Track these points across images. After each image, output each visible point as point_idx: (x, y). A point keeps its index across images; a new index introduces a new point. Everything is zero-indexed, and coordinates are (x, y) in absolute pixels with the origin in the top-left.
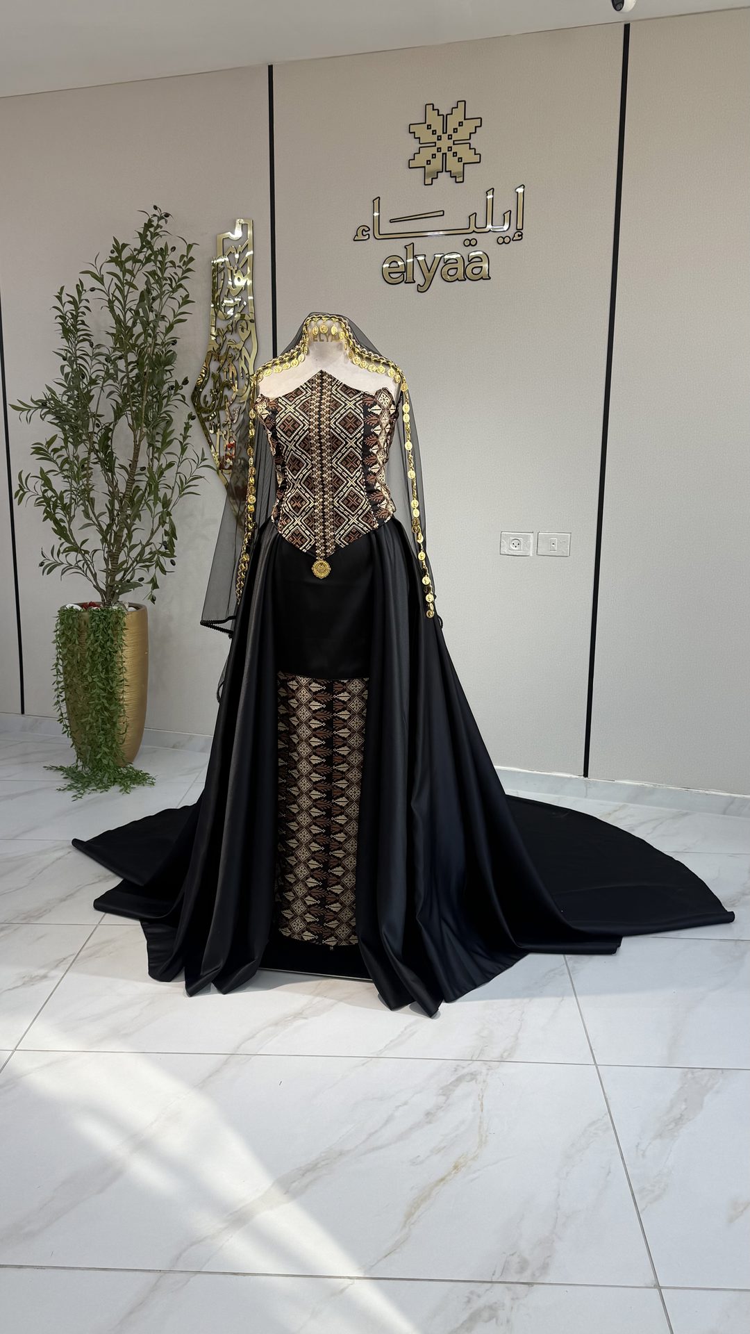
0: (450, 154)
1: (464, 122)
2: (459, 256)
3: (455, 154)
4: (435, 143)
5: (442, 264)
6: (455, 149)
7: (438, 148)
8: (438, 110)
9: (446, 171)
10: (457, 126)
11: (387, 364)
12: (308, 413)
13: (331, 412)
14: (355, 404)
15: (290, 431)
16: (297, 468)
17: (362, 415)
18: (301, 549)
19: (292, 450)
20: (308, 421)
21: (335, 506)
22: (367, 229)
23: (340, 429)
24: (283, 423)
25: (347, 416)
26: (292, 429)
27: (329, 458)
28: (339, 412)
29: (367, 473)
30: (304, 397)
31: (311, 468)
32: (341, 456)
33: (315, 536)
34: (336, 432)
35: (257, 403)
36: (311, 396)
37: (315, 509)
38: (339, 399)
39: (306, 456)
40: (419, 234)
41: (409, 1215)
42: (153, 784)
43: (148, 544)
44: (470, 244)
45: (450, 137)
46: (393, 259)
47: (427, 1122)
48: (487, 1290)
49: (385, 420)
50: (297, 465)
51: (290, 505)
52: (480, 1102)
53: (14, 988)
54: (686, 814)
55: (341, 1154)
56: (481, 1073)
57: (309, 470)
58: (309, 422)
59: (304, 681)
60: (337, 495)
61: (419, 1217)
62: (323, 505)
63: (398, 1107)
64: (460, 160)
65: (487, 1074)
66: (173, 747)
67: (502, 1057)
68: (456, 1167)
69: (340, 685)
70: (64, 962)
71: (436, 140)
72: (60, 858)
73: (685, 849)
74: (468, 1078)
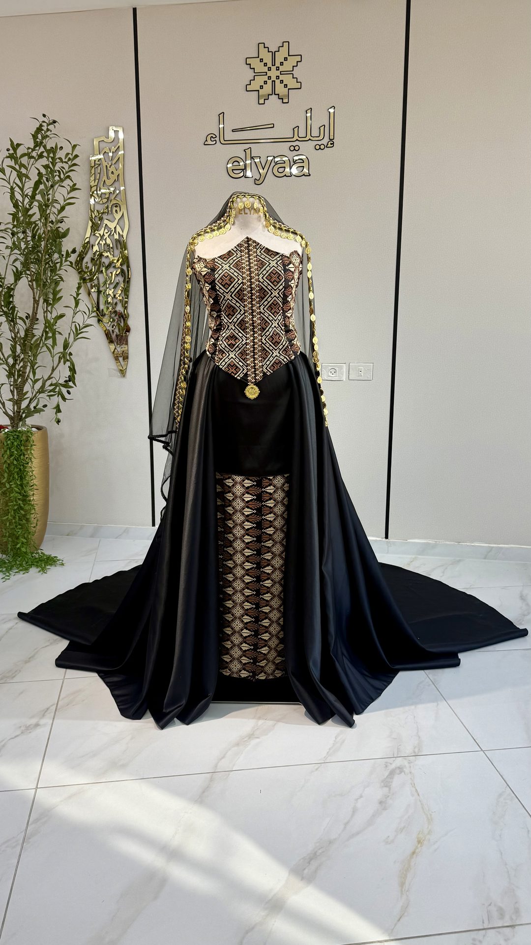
0: (278, 82)
1: (289, 58)
2: (287, 159)
3: (282, 82)
4: (266, 73)
5: (273, 164)
6: (281, 77)
7: (268, 77)
8: (268, 48)
9: (275, 94)
10: (283, 61)
11: (295, 233)
12: (241, 270)
13: (259, 269)
14: (277, 263)
15: (228, 284)
16: (232, 313)
17: (282, 271)
18: (236, 376)
19: (228, 299)
20: (241, 276)
21: (263, 343)
22: (214, 136)
23: (267, 283)
24: (221, 278)
25: (272, 272)
26: (229, 283)
27: (258, 305)
28: (265, 269)
29: (285, 317)
30: (235, 258)
31: (244, 313)
32: (267, 304)
33: (247, 366)
34: (264, 285)
35: (194, 263)
36: (241, 257)
37: (247, 345)
38: (264, 259)
39: (240, 304)
40: (256, 141)
41: (402, 884)
42: (63, 564)
43: (50, 378)
44: (294, 149)
45: (278, 69)
46: (235, 160)
47: (383, 809)
48: (484, 936)
49: (296, 276)
50: (231, 312)
51: (225, 343)
52: (414, 789)
53: (16, 737)
54: (459, 561)
55: (331, 842)
56: (405, 766)
57: (242, 315)
58: (243, 277)
59: (238, 479)
60: (265, 334)
61: (410, 884)
62: (254, 342)
63: (357, 800)
64: (286, 86)
65: (410, 767)
66: (68, 535)
67: (414, 752)
68: (419, 842)
69: (267, 481)
70: (48, 712)
71: (267, 71)
72: (10, 629)
73: (471, 586)
74: (398, 771)
